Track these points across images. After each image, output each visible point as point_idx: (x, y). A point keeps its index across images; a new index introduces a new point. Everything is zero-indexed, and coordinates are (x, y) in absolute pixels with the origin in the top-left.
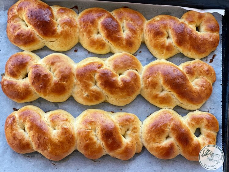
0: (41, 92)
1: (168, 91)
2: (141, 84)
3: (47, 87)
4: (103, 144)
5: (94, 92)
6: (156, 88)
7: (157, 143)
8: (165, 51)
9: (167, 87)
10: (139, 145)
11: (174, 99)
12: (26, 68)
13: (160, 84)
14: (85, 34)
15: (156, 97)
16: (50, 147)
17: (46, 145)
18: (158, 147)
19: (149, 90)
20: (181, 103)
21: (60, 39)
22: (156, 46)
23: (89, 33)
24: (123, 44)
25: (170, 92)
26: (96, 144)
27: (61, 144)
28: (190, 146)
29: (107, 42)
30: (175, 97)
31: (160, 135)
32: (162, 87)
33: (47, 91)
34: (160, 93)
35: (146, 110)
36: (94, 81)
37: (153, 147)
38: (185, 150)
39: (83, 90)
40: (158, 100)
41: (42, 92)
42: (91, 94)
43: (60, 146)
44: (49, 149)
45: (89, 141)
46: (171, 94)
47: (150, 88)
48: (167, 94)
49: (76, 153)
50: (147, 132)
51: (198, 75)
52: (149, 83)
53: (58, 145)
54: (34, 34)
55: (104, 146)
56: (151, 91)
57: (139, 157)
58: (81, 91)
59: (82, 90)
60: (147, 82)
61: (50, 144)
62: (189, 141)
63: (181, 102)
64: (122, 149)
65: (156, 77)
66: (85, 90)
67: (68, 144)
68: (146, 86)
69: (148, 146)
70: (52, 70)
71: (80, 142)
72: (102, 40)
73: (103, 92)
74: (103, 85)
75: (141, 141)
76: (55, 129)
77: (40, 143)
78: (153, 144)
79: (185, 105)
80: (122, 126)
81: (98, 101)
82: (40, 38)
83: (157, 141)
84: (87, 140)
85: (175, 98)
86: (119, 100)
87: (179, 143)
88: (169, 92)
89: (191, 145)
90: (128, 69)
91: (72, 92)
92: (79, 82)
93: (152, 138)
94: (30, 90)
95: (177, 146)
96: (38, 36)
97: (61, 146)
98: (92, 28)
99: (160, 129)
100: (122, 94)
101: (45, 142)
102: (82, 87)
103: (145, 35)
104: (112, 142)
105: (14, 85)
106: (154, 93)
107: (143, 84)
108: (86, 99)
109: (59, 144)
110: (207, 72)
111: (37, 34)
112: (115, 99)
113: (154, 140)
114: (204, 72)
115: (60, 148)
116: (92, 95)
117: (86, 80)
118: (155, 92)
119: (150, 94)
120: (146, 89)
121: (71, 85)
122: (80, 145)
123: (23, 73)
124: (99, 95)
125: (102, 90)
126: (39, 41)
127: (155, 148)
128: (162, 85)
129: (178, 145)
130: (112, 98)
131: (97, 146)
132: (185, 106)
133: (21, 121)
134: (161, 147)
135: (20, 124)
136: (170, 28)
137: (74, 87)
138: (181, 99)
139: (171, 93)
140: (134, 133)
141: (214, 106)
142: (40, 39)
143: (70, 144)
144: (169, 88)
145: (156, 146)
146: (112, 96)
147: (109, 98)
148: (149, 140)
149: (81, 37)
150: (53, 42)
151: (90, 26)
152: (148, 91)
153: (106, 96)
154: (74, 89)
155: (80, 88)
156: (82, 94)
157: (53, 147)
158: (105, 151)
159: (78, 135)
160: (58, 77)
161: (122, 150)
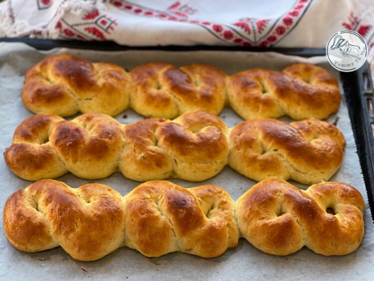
0: (68, 154)
1: (272, 150)
2: (229, 144)
3: (80, 146)
4: (171, 220)
5: (153, 152)
6: (253, 146)
7: (263, 218)
8: (261, 106)
9: (270, 142)
10: (233, 230)
11: (284, 163)
12: (47, 127)
13: (258, 141)
14: (139, 88)
15: (254, 160)
16: (79, 224)
17: (74, 221)
18: (265, 225)
19: (241, 151)
20: (296, 170)
21: (102, 95)
22: (247, 101)
23: (145, 86)
24: (196, 98)
25: (275, 150)
26: (159, 220)
27: (99, 220)
28: (320, 220)
29: (172, 97)
30: (284, 159)
31: (266, 206)
32: (262, 145)
33: (79, 151)
34: (260, 155)
35: (239, 187)
36: (154, 140)
37: (258, 226)
38: (312, 228)
39: (136, 150)
40: (257, 165)
41: (70, 154)
42: (150, 154)
43: (96, 222)
44: (78, 230)
45: (146, 214)
46: (277, 154)
47: (243, 147)
48: (271, 155)
49: (124, 252)
50: (244, 206)
51: (316, 134)
52: (241, 141)
53: (94, 221)
54: (63, 87)
55: (173, 223)
56: (245, 152)
57: (234, 255)
58: (133, 152)
59: (134, 150)
60: (238, 140)
61: (81, 219)
62: (316, 213)
63: (295, 165)
64: (204, 228)
65: (251, 131)
66: (139, 150)
67: (111, 220)
68: (237, 146)
69: (249, 227)
70: (88, 127)
71: (131, 218)
72: (165, 94)
73: (169, 154)
74: (168, 141)
75: (236, 224)
76: (89, 202)
77: (63, 219)
78: (256, 221)
79: (303, 173)
80: (202, 198)
81: (161, 168)
82: (72, 93)
83: (263, 216)
84: (142, 214)
85: (285, 161)
86: (194, 165)
87: (301, 216)
88: (274, 152)
89: (322, 218)
90: (206, 124)
91: (119, 158)
92: (129, 140)
93: (254, 211)
94: (52, 153)
95: (297, 224)
96: (68, 90)
97: (99, 223)
98: (150, 80)
99: (266, 196)
100: (198, 154)
101: (72, 216)
102: (135, 145)
103: (229, 90)
104: (185, 215)
105: (27, 147)
106: (250, 154)
107: (232, 144)
108: (141, 163)
109: (95, 219)
110: (330, 129)
111: (67, 87)
112: (188, 164)
113: (257, 214)
114: (325, 129)
115: (96, 226)
116: (151, 157)
117: (141, 135)
118: (252, 153)
119: (245, 157)
120: (237, 151)
121: (117, 145)
122: (131, 225)
123: (42, 135)
124: (163, 158)
125: (166, 150)
126: (70, 98)
127: (260, 227)
128: (261, 142)
129: (299, 221)
130: (183, 164)
131: (160, 225)
132: (303, 175)
133: (32, 194)
134: (270, 224)
135: (31, 200)
136: (265, 78)
137: (121, 149)
138: (294, 159)
139: (277, 152)
140: (223, 210)
141: (350, 180)
142: (71, 95)
143: (114, 222)
144: (273, 144)
145: (262, 224)
146: (182, 158)
147: (179, 164)
148: (249, 216)
149: (133, 95)
150: (90, 99)
151: (147, 77)
152: (240, 153)
153: (174, 161)
154: (122, 152)
155: (131, 148)
156: (135, 157)
157: (85, 224)
158: (175, 235)
159: (128, 209)
160: (97, 133)
161: (203, 230)
